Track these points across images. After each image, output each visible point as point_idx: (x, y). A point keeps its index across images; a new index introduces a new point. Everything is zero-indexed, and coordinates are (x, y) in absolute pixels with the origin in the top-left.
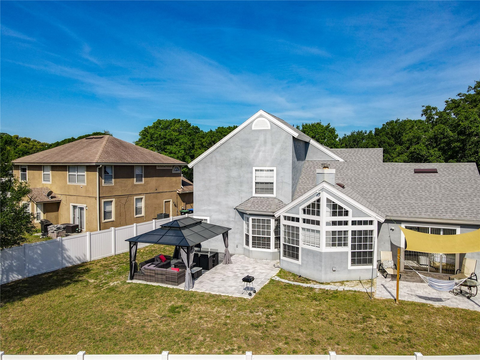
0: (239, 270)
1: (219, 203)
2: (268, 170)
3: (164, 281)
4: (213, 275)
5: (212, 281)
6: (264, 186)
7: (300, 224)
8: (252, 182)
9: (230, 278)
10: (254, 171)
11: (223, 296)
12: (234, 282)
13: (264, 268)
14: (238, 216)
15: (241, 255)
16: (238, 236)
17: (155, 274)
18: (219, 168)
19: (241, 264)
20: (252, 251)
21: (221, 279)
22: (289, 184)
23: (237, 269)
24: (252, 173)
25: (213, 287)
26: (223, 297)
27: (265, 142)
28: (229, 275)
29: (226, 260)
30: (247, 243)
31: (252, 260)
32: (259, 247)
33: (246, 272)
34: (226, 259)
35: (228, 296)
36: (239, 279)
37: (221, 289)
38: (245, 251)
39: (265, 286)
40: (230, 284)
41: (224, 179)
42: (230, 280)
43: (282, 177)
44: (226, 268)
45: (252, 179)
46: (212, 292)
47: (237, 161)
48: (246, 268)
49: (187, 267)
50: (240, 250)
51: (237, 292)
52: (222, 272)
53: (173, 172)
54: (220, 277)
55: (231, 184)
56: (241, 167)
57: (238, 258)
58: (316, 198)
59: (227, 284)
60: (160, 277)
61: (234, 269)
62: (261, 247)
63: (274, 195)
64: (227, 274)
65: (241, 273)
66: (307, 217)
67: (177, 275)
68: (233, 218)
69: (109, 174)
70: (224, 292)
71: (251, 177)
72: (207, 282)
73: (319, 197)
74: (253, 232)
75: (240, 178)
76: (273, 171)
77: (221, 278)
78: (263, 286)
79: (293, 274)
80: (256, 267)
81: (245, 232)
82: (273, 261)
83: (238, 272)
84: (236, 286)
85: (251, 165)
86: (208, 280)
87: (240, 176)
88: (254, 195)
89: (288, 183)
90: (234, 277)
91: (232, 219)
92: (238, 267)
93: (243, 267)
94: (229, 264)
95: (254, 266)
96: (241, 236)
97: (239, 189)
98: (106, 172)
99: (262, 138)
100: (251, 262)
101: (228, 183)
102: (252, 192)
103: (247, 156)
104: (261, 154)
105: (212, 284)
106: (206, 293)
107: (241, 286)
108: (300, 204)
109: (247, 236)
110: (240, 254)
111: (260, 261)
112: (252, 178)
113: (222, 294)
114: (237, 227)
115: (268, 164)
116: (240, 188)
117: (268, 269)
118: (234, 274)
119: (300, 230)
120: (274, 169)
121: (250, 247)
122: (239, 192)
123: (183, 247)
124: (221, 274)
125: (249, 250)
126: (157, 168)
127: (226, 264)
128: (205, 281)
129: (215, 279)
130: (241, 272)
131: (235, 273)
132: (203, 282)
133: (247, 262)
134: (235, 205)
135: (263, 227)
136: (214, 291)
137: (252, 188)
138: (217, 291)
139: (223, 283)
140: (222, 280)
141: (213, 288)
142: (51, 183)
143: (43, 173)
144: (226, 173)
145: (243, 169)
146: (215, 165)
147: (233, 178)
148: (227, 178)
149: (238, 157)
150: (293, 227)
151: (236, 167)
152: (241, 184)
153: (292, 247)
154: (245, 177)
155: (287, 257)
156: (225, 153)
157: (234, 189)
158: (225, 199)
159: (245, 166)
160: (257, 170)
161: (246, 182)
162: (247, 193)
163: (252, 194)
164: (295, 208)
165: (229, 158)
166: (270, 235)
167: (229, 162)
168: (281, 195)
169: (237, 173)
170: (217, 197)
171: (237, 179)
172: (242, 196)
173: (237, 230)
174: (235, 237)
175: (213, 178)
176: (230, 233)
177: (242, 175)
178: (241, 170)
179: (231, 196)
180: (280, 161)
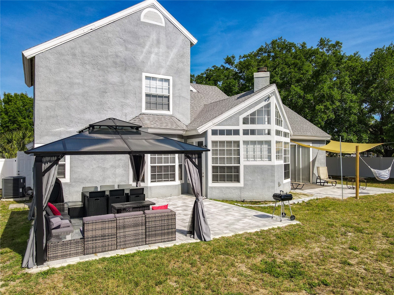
2: (162, 80)
3: (143, 238)
6: (157, 100)
7: (241, 138)
8: (141, 93)
10: (144, 78)
16: (119, 171)
17: (118, 228)
18: (88, 67)
22: (187, 99)
24: (140, 80)
27: (158, 42)
32: (160, 181)
41: (98, 84)
43: (179, 89)
45: (142, 88)
47: (118, 60)
55: (109, 94)
56: (125, 70)
58: (264, 103)
60: (132, 232)
62: (163, 180)
63: (170, 113)
66: (250, 127)
71: (139, 86)
73: (269, 102)
74: (152, 160)
75: (124, 86)
76: (169, 82)
85: (140, 70)
87: (122, 83)
88: (144, 111)
97: (122, 102)
99: (154, 36)
101: (104, 92)
102: (141, 107)
103: (134, 57)
104: (153, 56)
108: (240, 113)
112: (140, 88)
115: (163, 71)
116: (124, 101)
119: (241, 144)
120: (170, 78)
121: (148, 183)
122: (122, 106)
137: (140, 101)
144: (100, 76)
145: (127, 74)
146: (80, 61)
147: (112, 85)
148: (103, 83)
149: (120, 54)
150: (229, 143)
151: (117, 68)
152: (125, 94)
153: (228, 167)
154: (131, 86)
155: (220, 182)
156: (98, 44)
157: (115, 101)
158: (98, 115)
159: (131, 69)
160: (147, 78)
161: (132, 92)
162: (134, 108)
163: (141, 110)
164: (232, 118)
165: (105, 53)
166: (174, 163)
167: (105, 60)
168: (179, 112)
169: (118, 79)
170: (84, 112)
171: (119, 86)
172: (127, 111)
173: (118, 163)
174: (115, 172)
175: (77, 81)
176: (107, 167)
177: (126, 82)
178: (125, 74)
179: (109, 112)
180: (177, 70)
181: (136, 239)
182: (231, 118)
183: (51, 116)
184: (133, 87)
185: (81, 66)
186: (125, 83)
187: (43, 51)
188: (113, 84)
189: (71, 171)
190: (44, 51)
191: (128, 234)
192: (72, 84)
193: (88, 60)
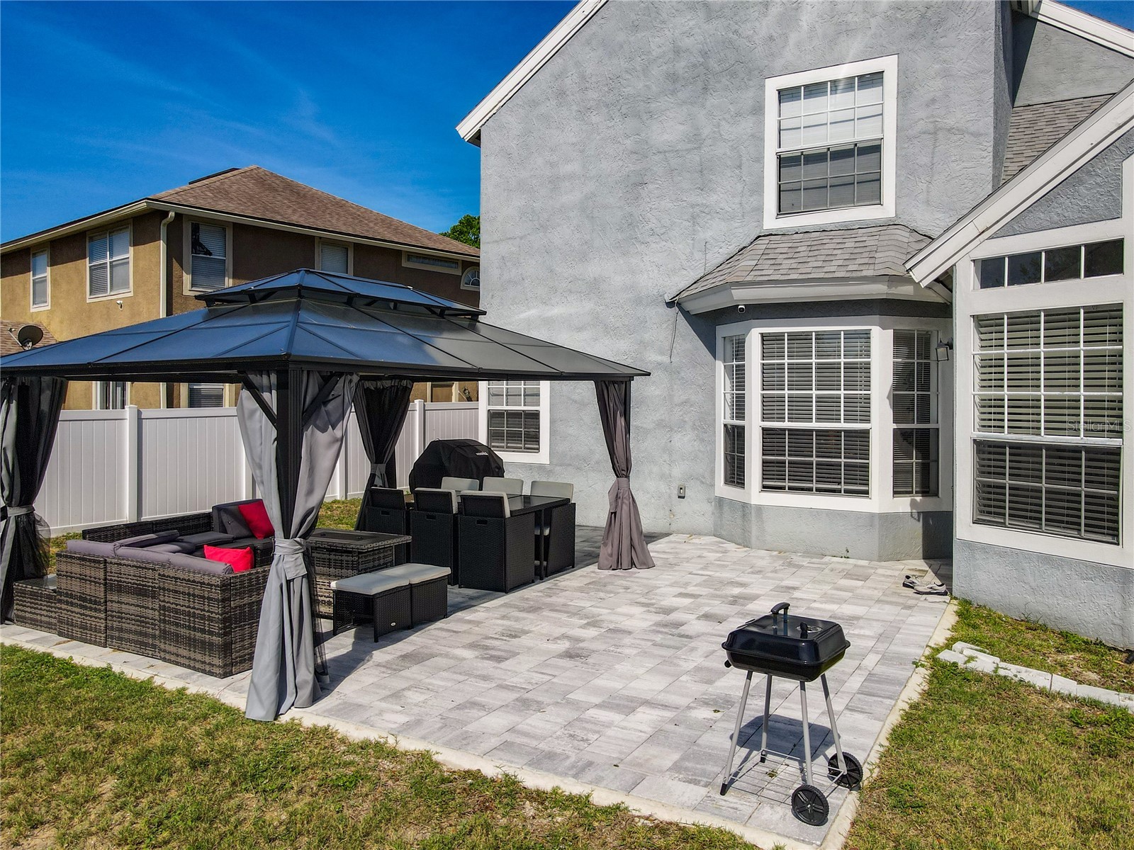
0: (690, 600)
1: (594, 287)
2: (850, 84)
3: (154, 637)
4: (517, 619)
5: (492, 658)
6: (828, 170)
8: (760, 159)
9: (627, 640)
10: (771, 99)
11: (538, 797)
12: (650, 671)
13: (850, 594)
14: (690, 341)
15: (700, 534)
16: (684, 441)
17: (108, 586)
18: (595, 119)
19: (702, 569)
20: (760, 508)
21: (564, 645)
22: (977, 135)
23: (681, 595)
24: (758, 110)
25: (474, 704)
26: (529, 809)
28: (626, 624)
29: (616, 543)
30: (736, 475)
31: (762, 558)
32: (802, 489)
33: (736, 608)
34: (620, 542)
35: (580, 803)
36: (693, 649)
37: (535, 722)
38: (721, 514)
39: (914, 715)
40: (617, 685)
41: (621, 163)
42: (627, 651)
43: (933, 101)
44: (609, 588)
45: (763, 141)
46: (448, 744)
47: (681, 66)
48: (736, 591)
49: (279, 532)
50: (696, 510)
51: (676, 768)
52: (582, 604)
53: (463, 287)
54: (559, 631)
55: (651, 187)
56: (705, 89)
57: (685, 547)
59: (599, 682)
60: (132, 609)
61: (658, 591)
62: (814, 485)
63: (887, 209)
64: (613, 618)
65: (707, 617)
67: (217, 594)
68: (662, 353)
69: (210, 254)
70: (551, 756)
71: (753, 136)
72: (456, 658)
74: (770, 407)
75: (700, 148)
76: (881, 84)
77: (564, 637)
78: (895, 719)
79: (1065, 635)
80: (794, 588)
81: (723, 416)
82: (883, 564)
83: (688, 610)
84: (665, 707)
85: (754, 73)
86: (473, 646)
87: (696, 139)
88: (771, 222)
89: (972, 129)
90: (658, 638)
91: (659, 358)
92: (687, 584)
93: (709, 582)
94: (634, 570)
95: (787, 583)
96: (702, 440)
97: (693, 206)
98: (197, 246)
100: (761, 563)
101: (636, 185)
102: (760, 210)
103: (736, 32)
105: (485, 678)
106: (393, 754)
107: (706, 703)
108: (1128, 144)
109: (735, 436)
110: (694, 533)
111: (808, 560)
112: (759, 139)
113: (533, 780)
114: (684, 398)
115: (855, 45)
116: (700, 200)
117: (879, 601)
118: (660, 618)
120: (888, 65)
121: (753, 491)
122: (693, 218)
123: (253, 378)
124: (574, 614)
125: (745, 506)
126: (405, 264)
127: (618, 565)
128: (447, 656)
129: (525, 641)
130: (707, 609)
131: (667, 611)
132: (432, 656)
133: (735, 563)
134: (675, 284)
135: (828, 374)
136: (464, 742)
137: (758, 189)
138: (494, 742)
139: (568, 674)
140: (569, 655)
141: (474, 713)
142: (49, 308)
143: (32, 278)
144: (627, 137)
145: (712, 101)
146: (575, 108)
147: (661, 156)
148: (635, 156)
149: (687, 42)
150: (1062, 319)
151: (679, 94)
152: (704, 175)
153: (1056, 452)
154: (725, 141)
155: (1013, 526)
156: (621, 37)
157: (670, 205)
158: (622, 262)
159: (724, 80)
160: (786, 95)
161: (729, 163)
162: (733, 218)
163: (760, 221)
164: (1081, 182)
165: (643, 57)
166: (868, 421)
167: (642, 78)
168: (928, 202)
169: (682, 128)
170: (584, 258)
171: (684, 153)
172: (708, 235)
173: (681, 413)
174: (669, 444)
175: (568, 168)
176: (645, 426)
177: (706, 132)
178: (703, 106)
179: (654, 246)
180: (923, 16)
181: (141, 634)
182: (1071, 181)
183: (509, 281)
184: (730, 144)
185: (578, 122)
186: (703, 137)
187: (494, 111)
188: (665, 152)
189: (553, 432)
190: (498, 110)
191: (127, 611)
192: (555, 183)
193: (597, 95)
